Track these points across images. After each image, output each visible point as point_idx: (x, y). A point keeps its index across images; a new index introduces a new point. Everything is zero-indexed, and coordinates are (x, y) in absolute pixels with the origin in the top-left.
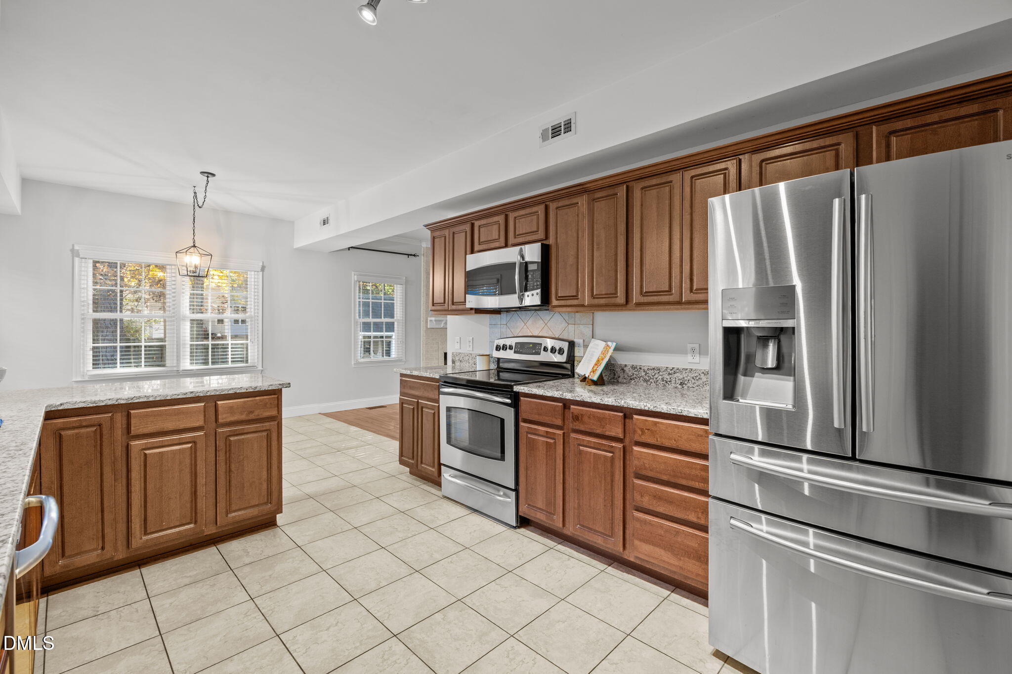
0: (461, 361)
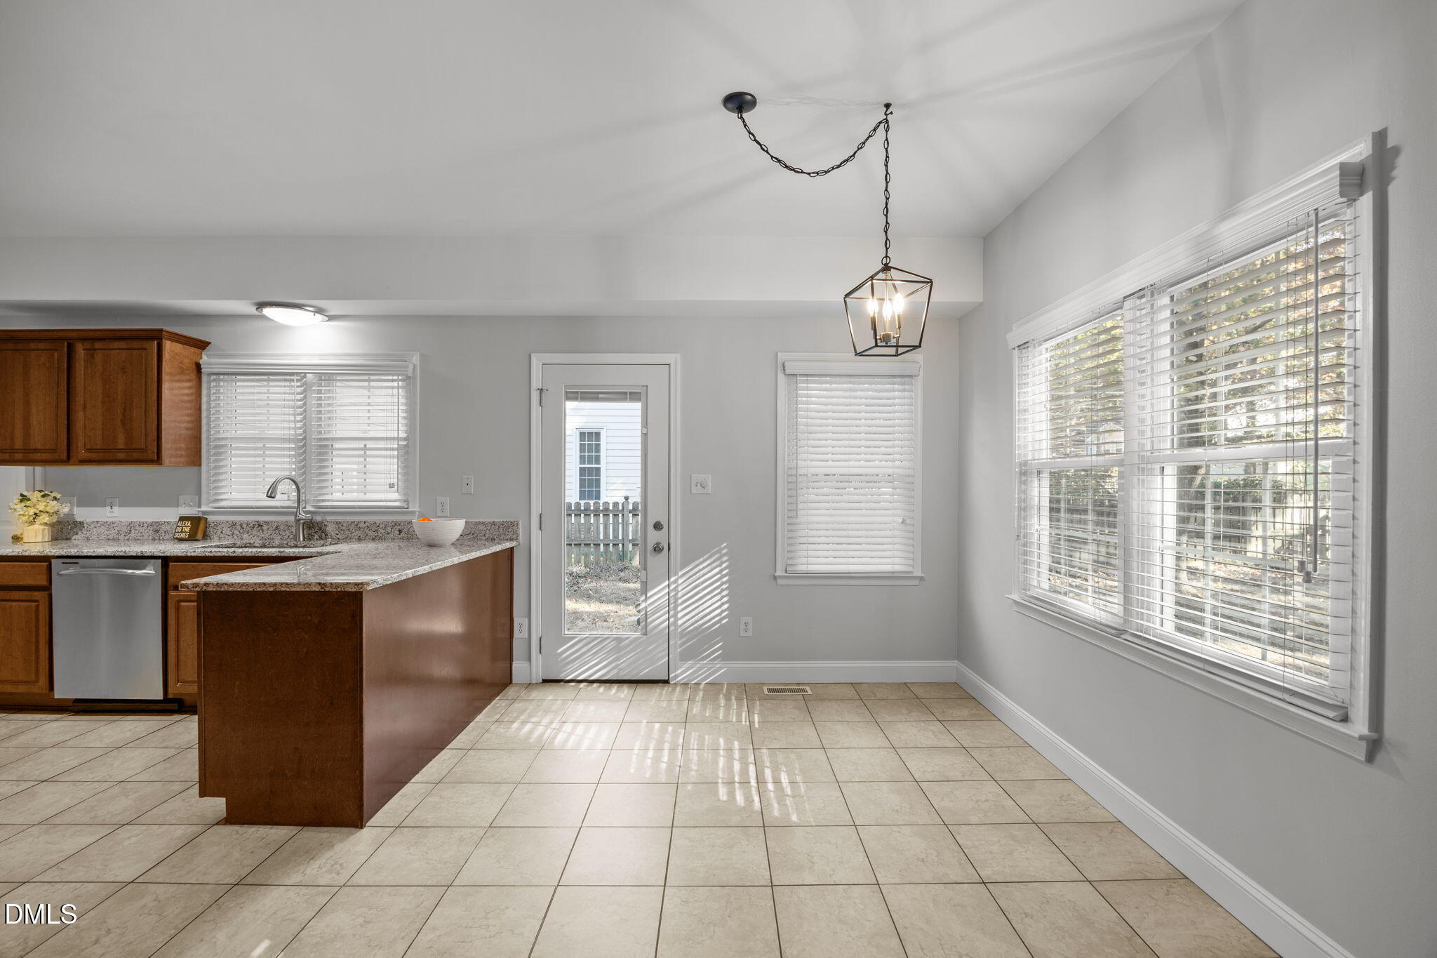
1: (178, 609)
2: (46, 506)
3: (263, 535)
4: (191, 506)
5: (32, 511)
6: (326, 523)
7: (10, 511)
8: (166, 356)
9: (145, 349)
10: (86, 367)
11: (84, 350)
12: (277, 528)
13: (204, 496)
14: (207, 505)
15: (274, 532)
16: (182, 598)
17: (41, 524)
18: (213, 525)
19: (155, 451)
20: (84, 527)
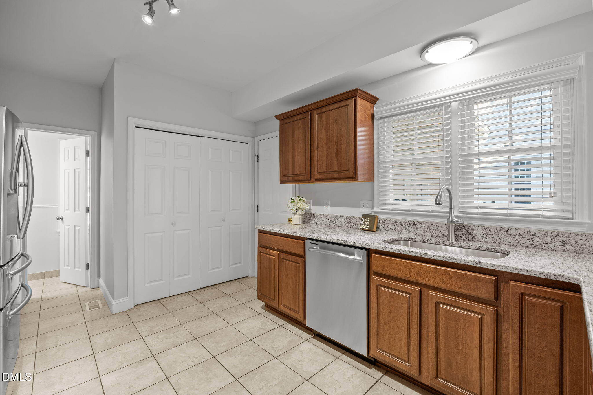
1: (378, 291)
2: (301, 205)
3: (417, 232)
4: (368, 208)
5: (295, 208)
6: (473, 227)
7: (287, 207)
8: (359, 108)
9: (348, 105)
10: (318, 124)
11: (317, 114)
12: (428, 227)
13: (376, 201)
14: (378, 207)
15: (426, 230)
16: (381, 284)
17: (299, 215)
18: (381, 221)
19: (354, 171)
20: (315, 217)
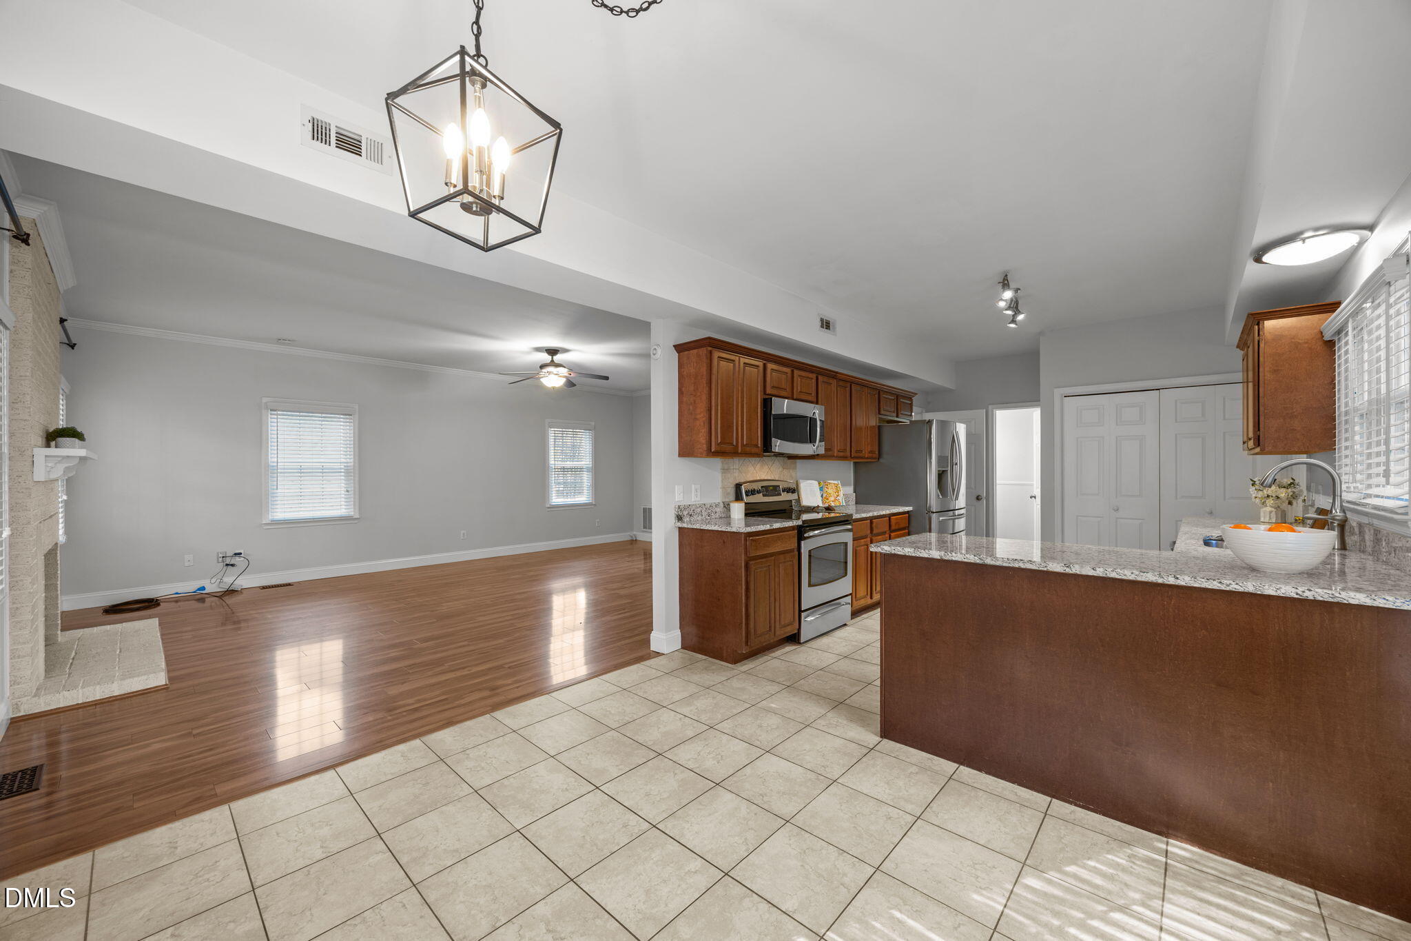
0: (691, 515)
